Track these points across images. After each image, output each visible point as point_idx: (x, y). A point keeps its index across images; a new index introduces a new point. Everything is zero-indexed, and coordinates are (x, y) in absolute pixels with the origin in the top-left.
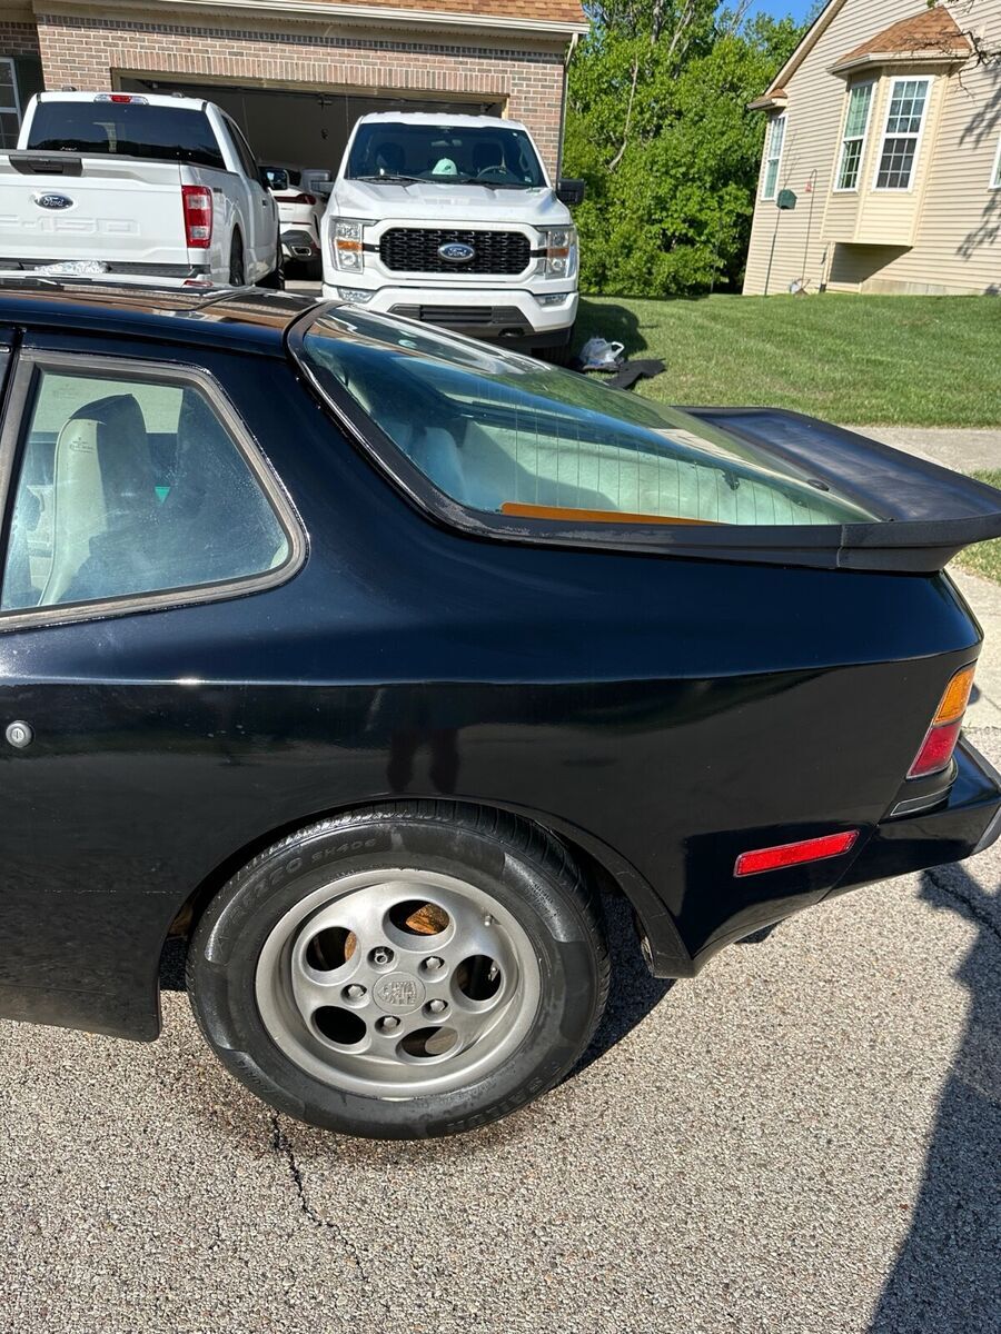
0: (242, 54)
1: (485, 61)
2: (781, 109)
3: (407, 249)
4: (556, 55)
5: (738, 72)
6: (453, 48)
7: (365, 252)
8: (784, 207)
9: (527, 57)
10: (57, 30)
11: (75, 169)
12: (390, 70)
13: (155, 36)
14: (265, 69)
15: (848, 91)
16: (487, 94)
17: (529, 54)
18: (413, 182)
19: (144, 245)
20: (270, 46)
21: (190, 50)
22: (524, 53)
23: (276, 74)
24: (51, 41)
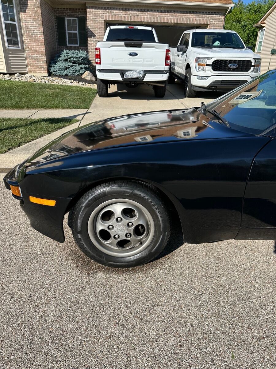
0: (139, 15)
1: (203, 15)
2: (264, 27)
3: (219, 66)
4: (223, 13)
6: (195, 12)
7: (207, 66)
8: (273, 54)
9: (215, 14)
10: (91, 10)
12: (178, 18)
13: (117, 11)
14: (145, 19)
16: (203, 24)
20: (146, 13)
21: (125, 14)
22: (214, 13)
23: (147, 20)
24: (90, 13)
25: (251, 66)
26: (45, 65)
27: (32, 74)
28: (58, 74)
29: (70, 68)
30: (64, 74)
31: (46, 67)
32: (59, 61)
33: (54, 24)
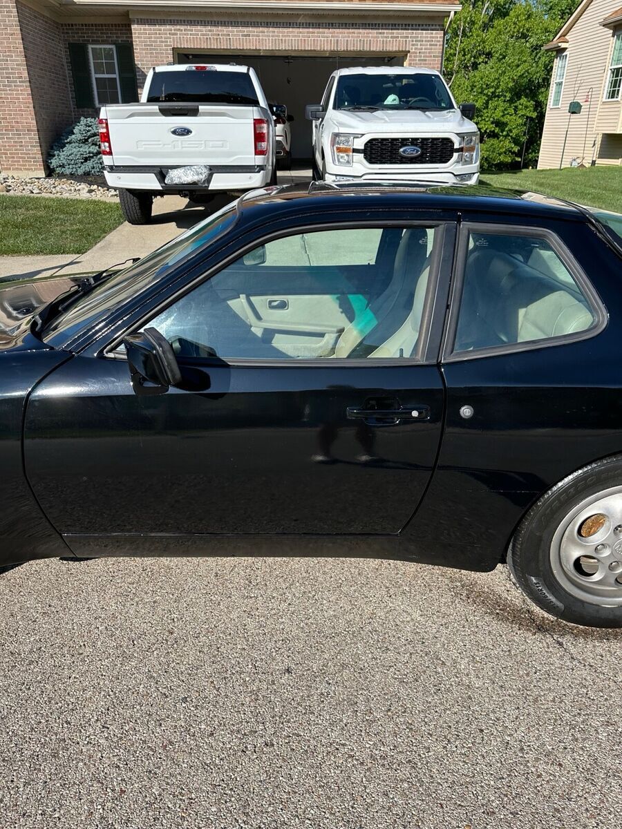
0: (249, 36)
1: (395, 31)
2: (565, 49)
3: (380, 151)
4: (439, 25)
5: (527, 26)
6: (376, 24)
7: (354, 154)
8: (573, 113)
9: (421, 27)
10: (142, 27)
11: (194, 112)
12: (337, 40)
13: (199, 28)
14: (263, 44)
15: (613, 36)
16: (396, 52)
17: (423, 25)
18: (376, 110)
19: (230, 155)
20: (265, 30)
21: (219, 35)
22: (419, 25)
23: (269, 46)
24: (141, 34)
25: (453, 150)
26: (36, 152)
27: (11, 173)
28: (68, 172)
29: (92, 157)
30: (80, 172)
31: (39, 157)
32: (70, 143)
33: (65, 60)
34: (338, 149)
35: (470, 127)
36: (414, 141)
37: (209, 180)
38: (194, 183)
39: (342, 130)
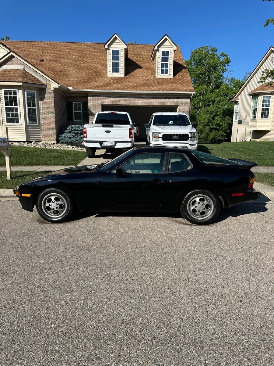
0: (126, 101)
1: (174, 99)
2: (238, 102)
3: (166, 137)
4: (188, 98)
5: (227, 92)
6: (168, 97)
7: (159, 138)
8: (239, 123)
11: (112, 126)
12: (155, 102)
13: (110, 98)
14: (130, 103)
15: (252, 98)
16: (174, 105)
18: (166, 125)
20: (132, 99)
21: (116, 100)
22: (182, 98)
23: (133, 104)
24: (91, 99)
25: (189, 137)
26: (54, 135)
27: (45, 142)
28: (64, 142)
29: (73, 137)
30: (68, 142)
31: (55, 137)
32: (66, 132)
33: (65, 107)
34: (154, 137)
35: (194, 130)
36: (177, 135)
37: (115, 145)
38: (111, 146)
39: (155, 131)
